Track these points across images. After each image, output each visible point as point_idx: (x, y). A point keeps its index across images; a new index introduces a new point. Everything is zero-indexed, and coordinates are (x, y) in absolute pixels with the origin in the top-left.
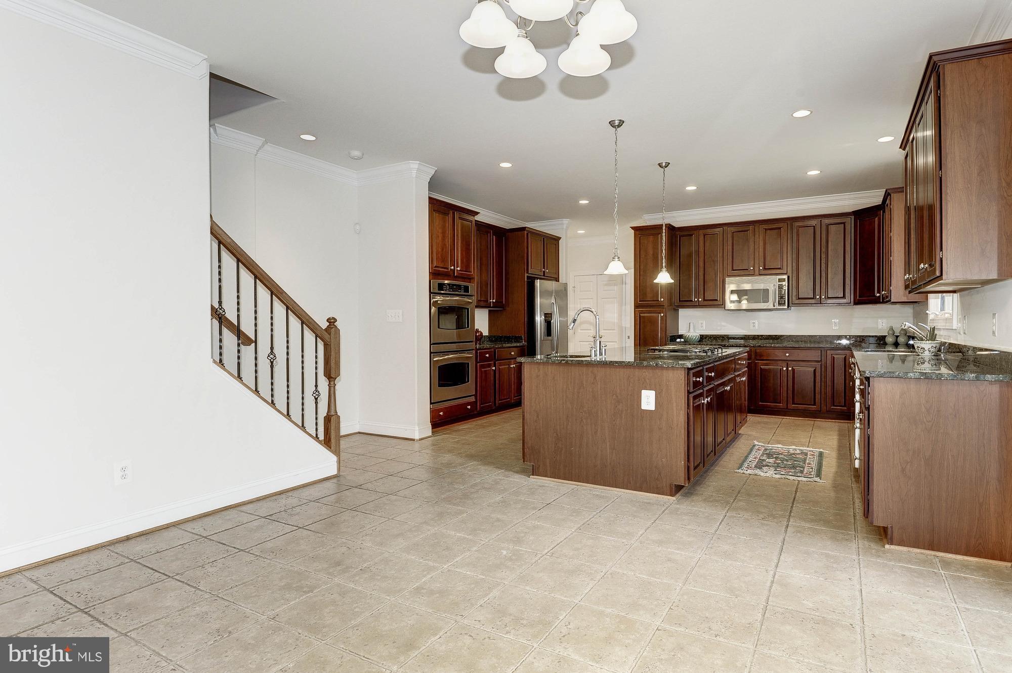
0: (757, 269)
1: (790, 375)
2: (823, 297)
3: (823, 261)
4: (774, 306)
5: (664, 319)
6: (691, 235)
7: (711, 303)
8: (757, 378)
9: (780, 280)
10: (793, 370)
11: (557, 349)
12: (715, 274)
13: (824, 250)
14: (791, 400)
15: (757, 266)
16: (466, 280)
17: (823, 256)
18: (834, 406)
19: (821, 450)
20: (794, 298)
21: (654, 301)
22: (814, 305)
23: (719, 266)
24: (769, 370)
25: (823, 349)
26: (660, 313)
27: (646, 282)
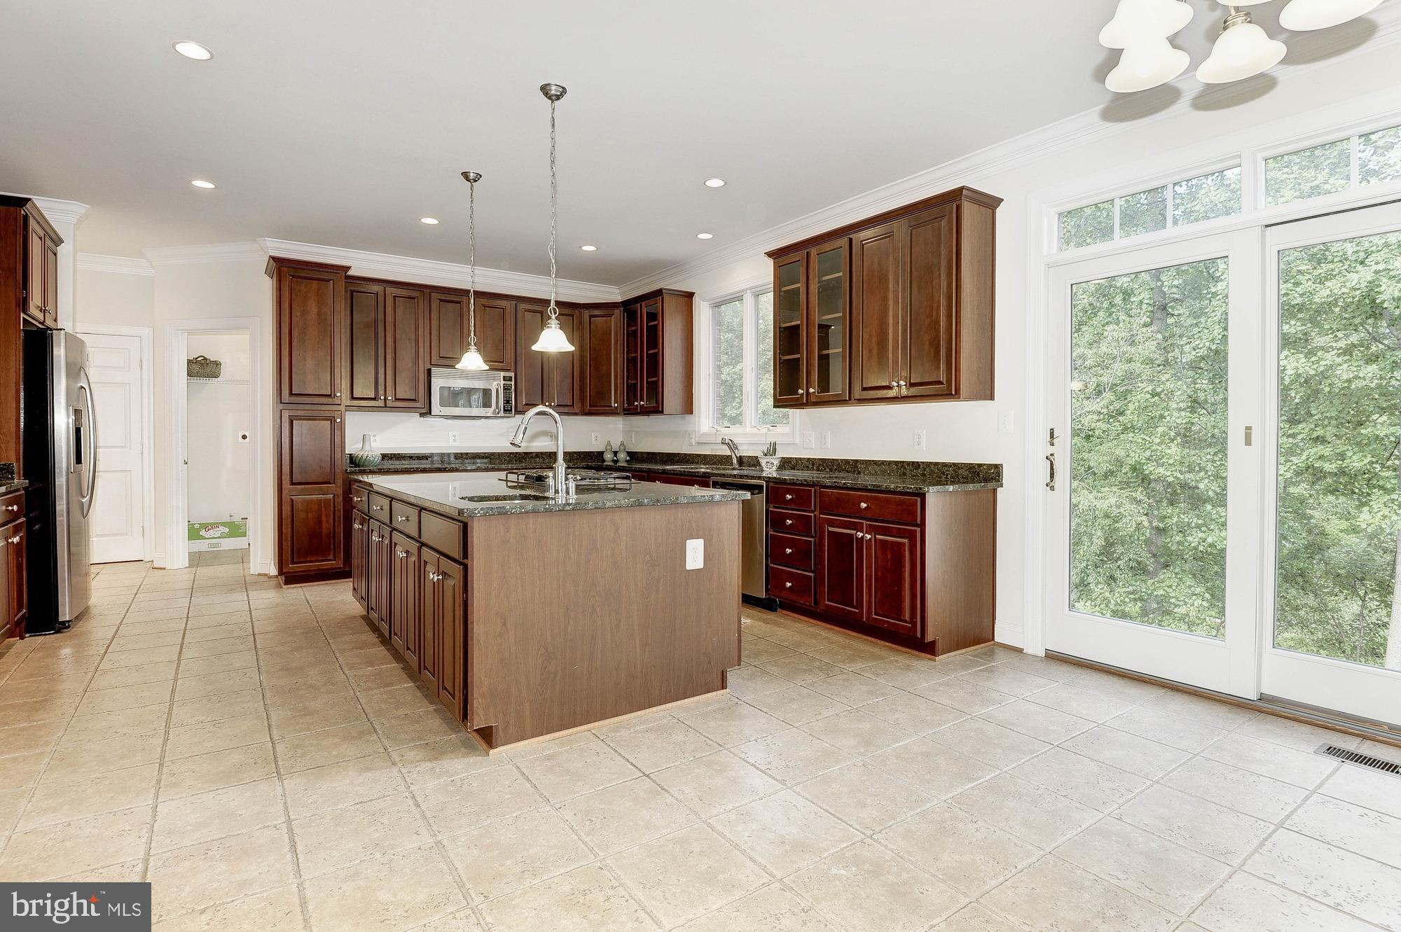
4: (498, 413)
5: (343, 430)
6: (372, 293)
7: (406, 404)
9: (505, 378)
12: (413, 360)
21: (321, 396)
26: (334, 417)
27: (305, 361)
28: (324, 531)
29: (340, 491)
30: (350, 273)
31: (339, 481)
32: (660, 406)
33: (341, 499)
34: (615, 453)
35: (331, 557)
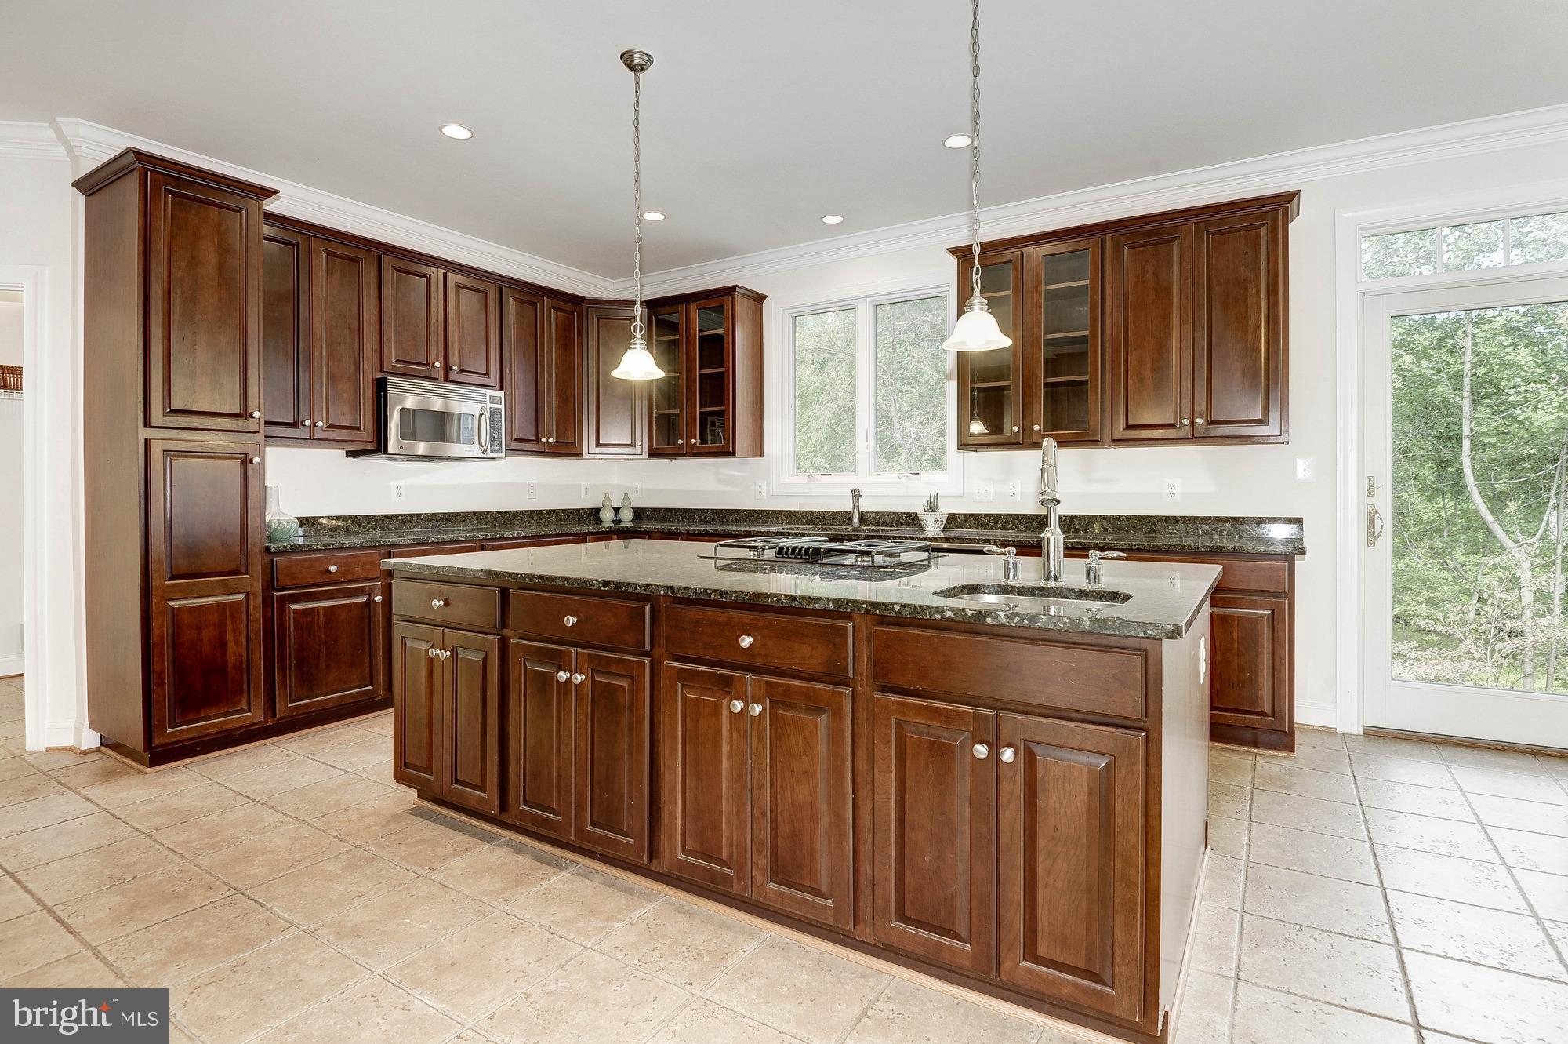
4: (484, 452)
7: (345, 435)
9: (492, 400)
12: (355, 362)
27: (195, 350)
28: (231, 659)
29: (258, 587)
30: (272, 206)
31: (257, 570)
32: (731, 446)
33: (259, 600)
34: (617, 510)
35: (244, 705)
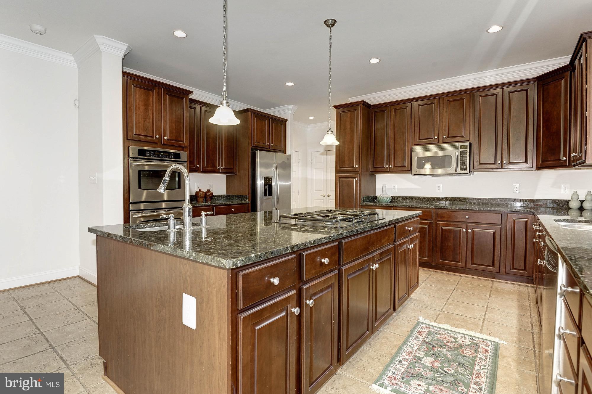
0: (441, 138)
1: (470, 236)
2: (505, 162)
3: (505, 128)
4: (456, 171)
5: (359, 184)
6: (384, 111)
7: (399, 169)
8: (438, 238)
9: (462, 147)
10: (473, 232)
11: (277, 206)
12: (404, 144)
13: (506, 117)
14: (469, 261)
15: (441, 135)
16: (177, 148)
17: (505, 123)
18: (513, 269)
19: (497, 340)
20: (476, 164)
21: (350, 167)
22: (496, 170)
23: (407, 137)
24: (450, 231)
25: (503, 213)
26: (355, 178)
27: (345, 151)
